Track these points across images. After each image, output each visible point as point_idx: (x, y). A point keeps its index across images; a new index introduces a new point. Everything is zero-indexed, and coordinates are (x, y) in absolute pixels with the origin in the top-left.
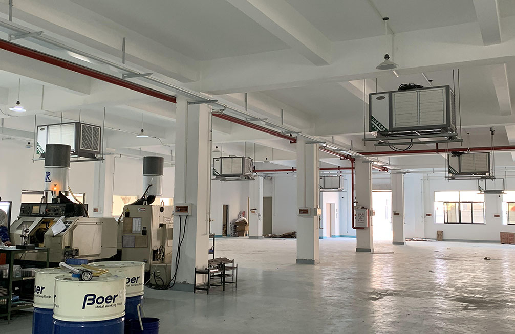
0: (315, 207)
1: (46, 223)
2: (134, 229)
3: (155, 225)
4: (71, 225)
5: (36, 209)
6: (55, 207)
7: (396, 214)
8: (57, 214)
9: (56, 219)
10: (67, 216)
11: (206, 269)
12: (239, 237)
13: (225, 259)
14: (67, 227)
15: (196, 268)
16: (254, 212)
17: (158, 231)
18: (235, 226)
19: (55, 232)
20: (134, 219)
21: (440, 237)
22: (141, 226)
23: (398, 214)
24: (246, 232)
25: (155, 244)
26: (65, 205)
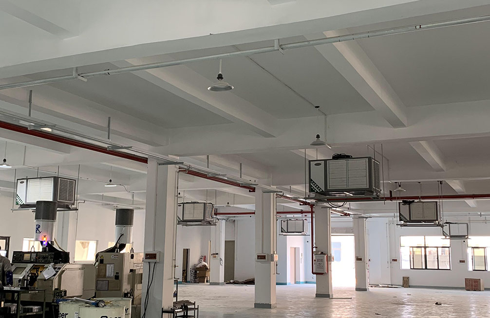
0: (272, 253)
1: (37, 268)
2: (107, 274)
3: (126, 271)
4: (60, 271)
5: (27, 257)
6: (44, 255)
7: (358, 259)
8: (46, 261)
9: (46, 265)
10: (56, 263)
11: (171, 309)
12: (200, 284)
13: (187, 301)
14: (57, 272)
15: (162, 308)
16: (215, 257)
17: (129, 276)
18: (196, 272)
19: (46, 277)
20: (107, 265)
21: (406, 283)
22: (114, 272)
23: (361, 259)
24: (207, 278)
25: (126, 288)
26: (53, 253)
